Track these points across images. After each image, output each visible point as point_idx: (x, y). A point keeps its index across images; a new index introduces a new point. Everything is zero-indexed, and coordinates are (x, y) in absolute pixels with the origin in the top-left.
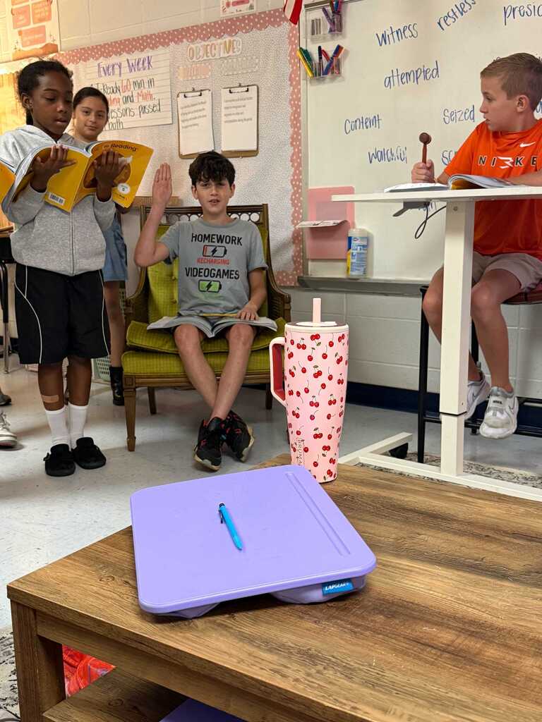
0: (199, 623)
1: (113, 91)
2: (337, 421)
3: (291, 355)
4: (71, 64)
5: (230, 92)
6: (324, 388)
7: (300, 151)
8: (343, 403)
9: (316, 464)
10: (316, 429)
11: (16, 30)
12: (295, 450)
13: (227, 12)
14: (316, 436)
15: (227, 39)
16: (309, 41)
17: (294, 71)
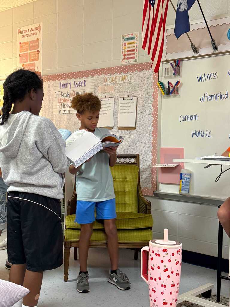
1: (66, 96)
2: (175, 296)
3: (152, 259)
4: (46, 81)
5: (123, 99)
6: (169, 278)
7: (157, 129)
8: (178, 286)
10: (164, 300)
11: (21, 64)
13: (124, 62)
14: (164, 303)
15: (123, 75)
16: (163, 78)
17: (155, 92)
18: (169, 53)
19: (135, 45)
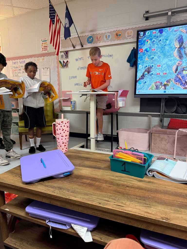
0: (36, 184)
1: (16, 68)
2: (67, 140)
3: (57, 126)
5: (44, 69)
6: (64, 133)
7: (60, 83)
8: (69, 136)
9: (63, 149)
10: (63, 142)
12: (58, 146)
13: (43, 52)
14: (63, 143)
15: (43, 58)
16: (61, 59)
17: (58, 65)
18: (63, 48)
19: (47, 44)
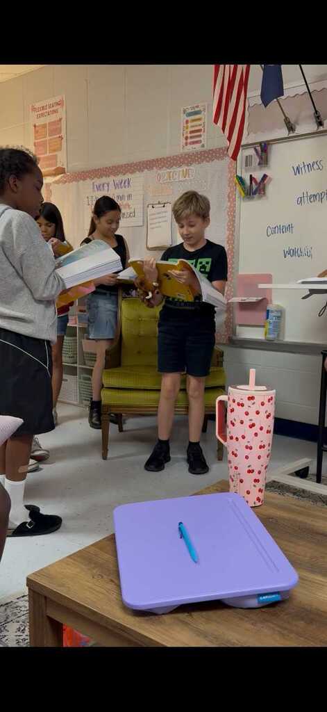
0: (166, 618)
2: (264, 460)
3: (232, 411)
4: (74, 181)
6: (256, 436)
7: (233, 248)
8: (270, 448)
9: (248, 493)
10: (249, 466)
12: (233, 481)
13: (186, 149)
14: (249, 472)
15: (184, 168)
16: (243, 170)
17: (231, 191)
18: (252, 133)
19: (201, 122)
